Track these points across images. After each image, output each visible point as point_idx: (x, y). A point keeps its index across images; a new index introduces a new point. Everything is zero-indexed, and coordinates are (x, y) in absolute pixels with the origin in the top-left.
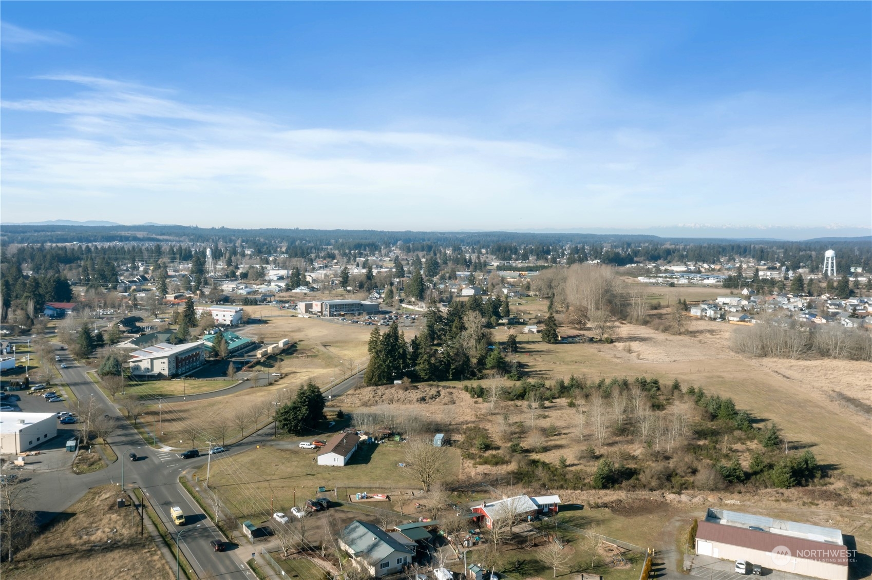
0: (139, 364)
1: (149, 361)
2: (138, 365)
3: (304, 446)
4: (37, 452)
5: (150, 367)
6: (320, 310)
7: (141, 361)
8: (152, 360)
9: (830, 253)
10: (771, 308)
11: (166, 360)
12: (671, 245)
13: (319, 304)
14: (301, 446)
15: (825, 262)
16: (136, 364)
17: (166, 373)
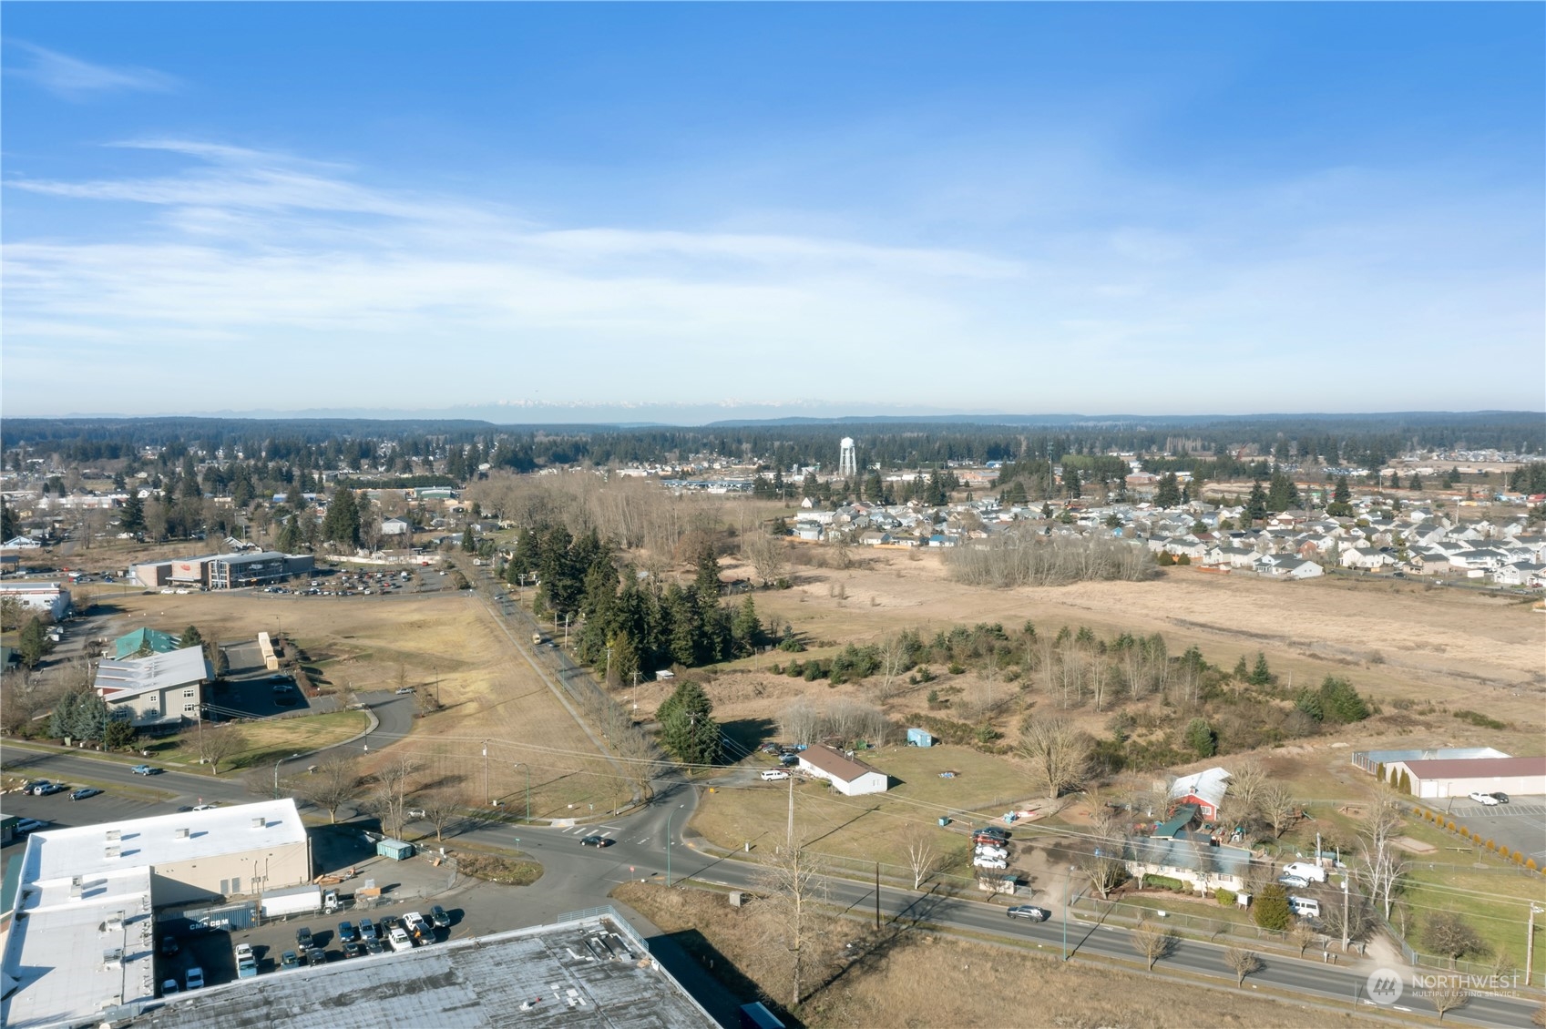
0: (130, 703)
1: (157, 695)
2: (127, 707)
3: (773, 777)
4: (351, 869)
5: (158, 708)
6: (199, 577)
7: (137, 696)
8: (163, 692)
9: (847, 443)
10: (889, 524)
11: (196, 689)
12: (547, 436)
13: (195, 565)
14: (765, 777)
15: (842, 455)
16: (122, 704)
17: (195, 714)
